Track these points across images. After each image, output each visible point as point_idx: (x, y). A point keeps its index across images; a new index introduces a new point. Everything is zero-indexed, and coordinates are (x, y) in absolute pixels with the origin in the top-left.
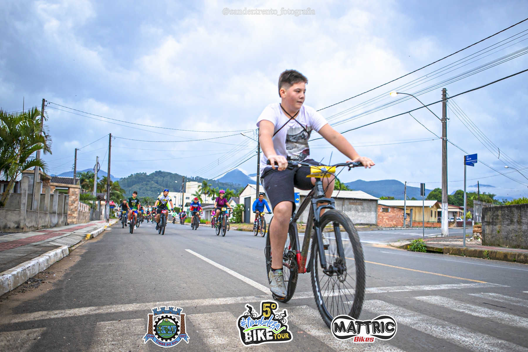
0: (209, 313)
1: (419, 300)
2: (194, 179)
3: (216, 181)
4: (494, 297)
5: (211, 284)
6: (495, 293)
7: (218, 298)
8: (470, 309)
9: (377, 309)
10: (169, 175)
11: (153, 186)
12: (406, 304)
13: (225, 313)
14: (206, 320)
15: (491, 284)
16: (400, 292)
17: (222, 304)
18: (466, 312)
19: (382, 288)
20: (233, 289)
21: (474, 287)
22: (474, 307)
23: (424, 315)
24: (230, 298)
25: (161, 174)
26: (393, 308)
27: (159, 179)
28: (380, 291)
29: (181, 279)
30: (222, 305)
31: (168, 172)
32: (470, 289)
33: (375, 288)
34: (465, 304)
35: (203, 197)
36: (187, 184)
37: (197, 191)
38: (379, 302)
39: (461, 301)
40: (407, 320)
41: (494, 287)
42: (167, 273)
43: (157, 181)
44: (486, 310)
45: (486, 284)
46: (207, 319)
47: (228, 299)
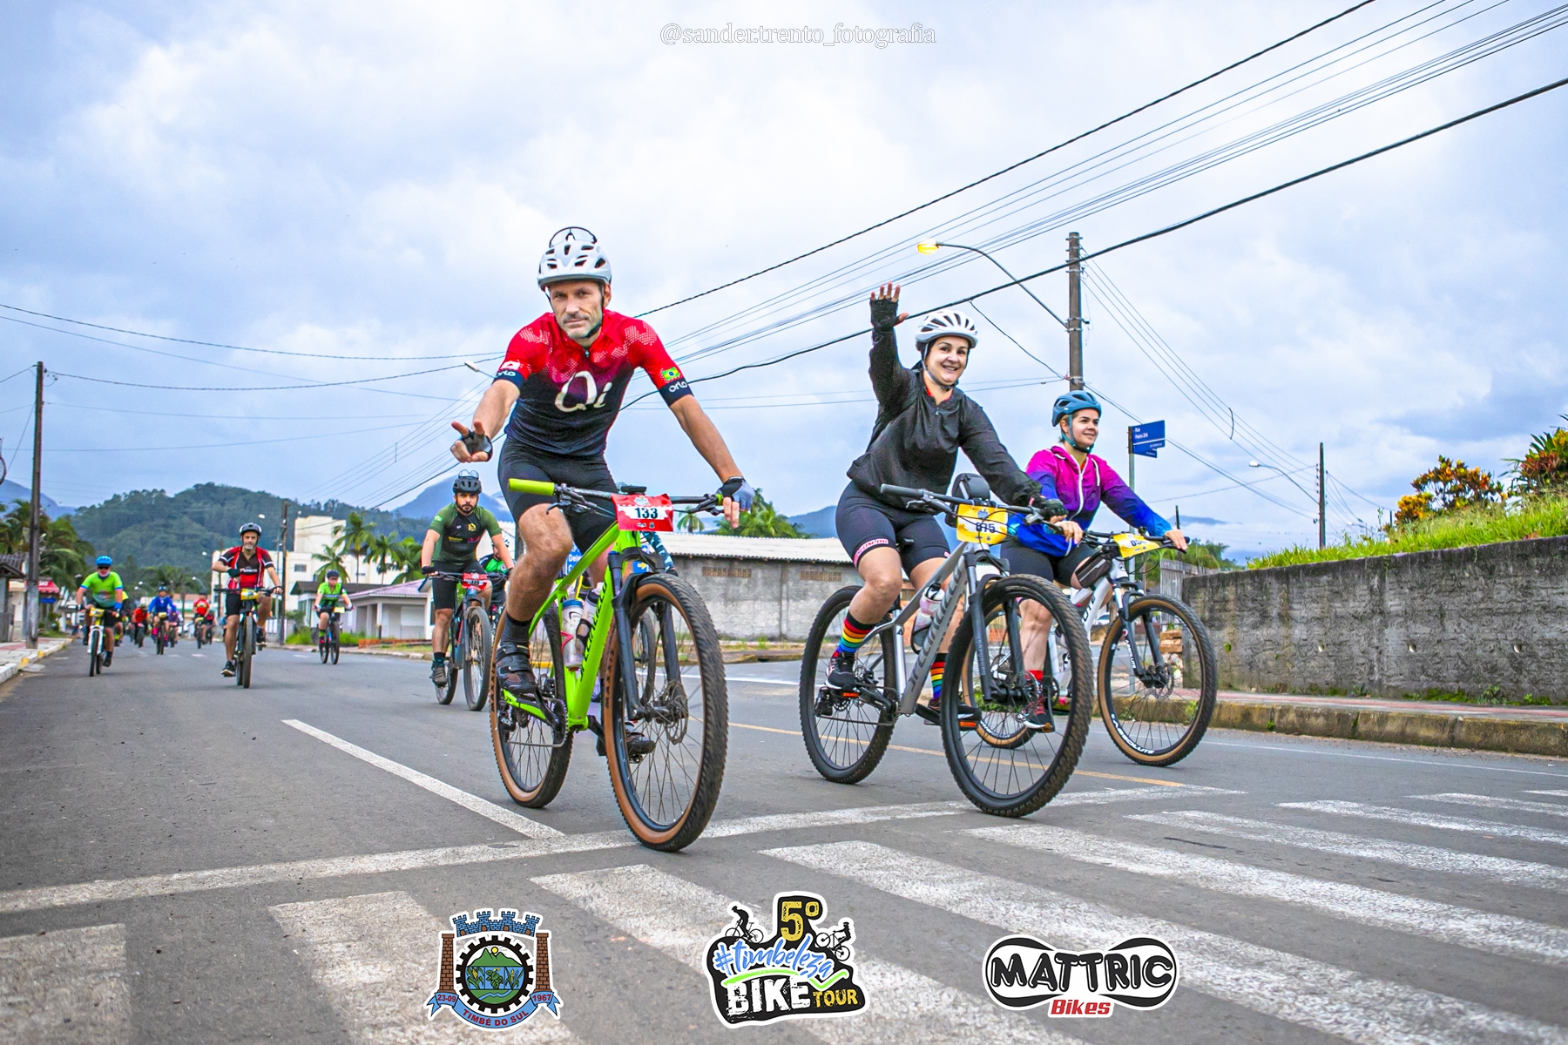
0: (340, 897)
1: (981, 836)
2: (323, 509)
3: (392, 514)
4: (1197, 822)
5: (356, 817)
6: (1199, 810)
7: (372, 853)
8: (1124, 857)
9: (857, 866)
10: (241, 498)
11: (188, 531)
12: (944, 850)
13: (390, 896)
14: (328, 917)
15: (1193, 787)
16: (928, 817)
17: (382, 869)
18: (1114, 862)
19: (878, 809)
20: (424, 828)
21: (1145, 797)
22: (1135, 849)
23: (992, 878)
24: (412, 853)
25: (212, 494)
26: (902, 860)
27: (207, 508)
28: (871, 817)
29: (259, 805)
30: (384, 873)
31: (235, 488)
32: (1132, 802)
33: (857, 810)
34: (1112, 842)
35: (349, 562)
36: (299, 522)
37: (330, 546)
38: (862, 848)
39: (1104, 835)
40: (940, 891)
41: (1201, 797)
42: (215, 790)
43: (201, 513)
44: (1171, 854)
45: (1181, 788)
46: (331, 916)
47: (404, 855)
